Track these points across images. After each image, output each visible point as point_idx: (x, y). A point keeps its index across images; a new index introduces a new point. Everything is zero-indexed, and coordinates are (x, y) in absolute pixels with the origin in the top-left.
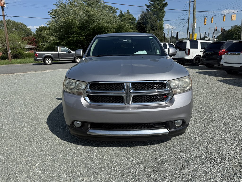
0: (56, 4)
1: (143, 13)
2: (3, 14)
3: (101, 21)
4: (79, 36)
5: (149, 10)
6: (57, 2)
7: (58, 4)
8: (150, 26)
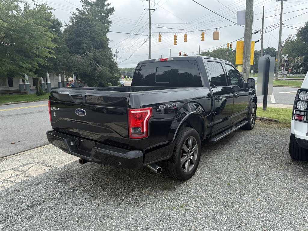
8: (89, 39)
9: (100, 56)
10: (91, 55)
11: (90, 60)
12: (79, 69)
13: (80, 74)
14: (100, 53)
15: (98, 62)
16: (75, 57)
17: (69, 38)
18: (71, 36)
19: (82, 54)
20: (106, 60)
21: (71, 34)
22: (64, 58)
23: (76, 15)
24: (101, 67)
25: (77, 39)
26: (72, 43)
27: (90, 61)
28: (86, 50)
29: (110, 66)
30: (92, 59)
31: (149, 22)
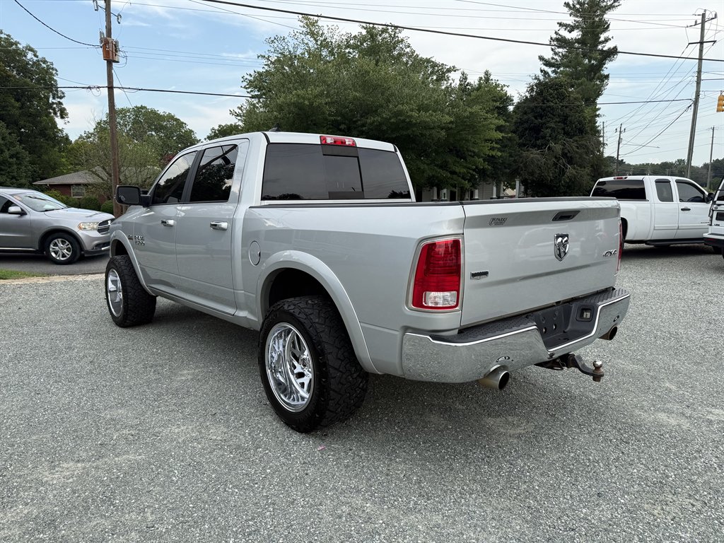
0: (267, 56)
1: (536, 81)
3: (403, 104)
5: (550, 73)
6: (270, 49)
7: (271, 54)
8: (558, 120)
9: (575, 149)
10: (558, 148)
11: (556, 158)
12: (532, 174)
13: (533, 181)
14: (575, 144)
15: (570, 161)
16: (529, 153)
17: (521, 119)
18: (526, 117)
19: (539, 147)
20: (584, 156)
21: (525, 113)
22: (511, 156)
23: (538, 79)
24: (574, 168)
25: (536, 121)
26: (526, 129)
27: (554, 159)
28: (548, 141)
29: (592, 166)
30: (558, 156)
31: (697, 70)
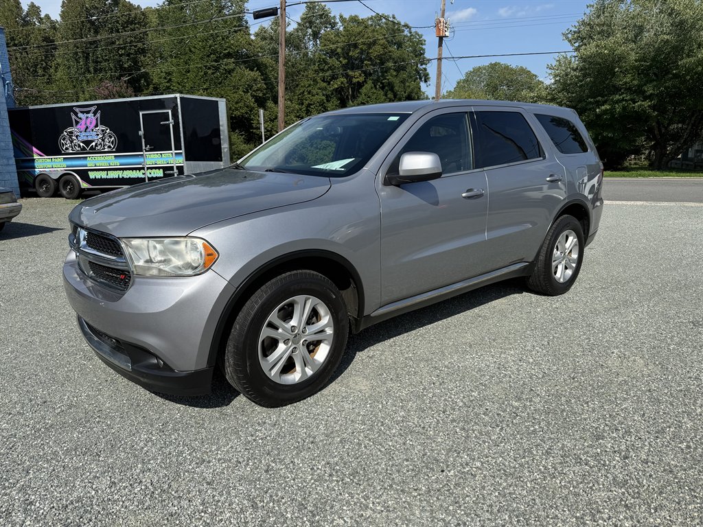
2: (440, 54)
4: (631, 100)
